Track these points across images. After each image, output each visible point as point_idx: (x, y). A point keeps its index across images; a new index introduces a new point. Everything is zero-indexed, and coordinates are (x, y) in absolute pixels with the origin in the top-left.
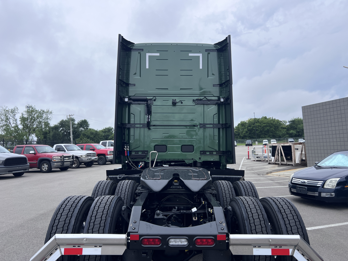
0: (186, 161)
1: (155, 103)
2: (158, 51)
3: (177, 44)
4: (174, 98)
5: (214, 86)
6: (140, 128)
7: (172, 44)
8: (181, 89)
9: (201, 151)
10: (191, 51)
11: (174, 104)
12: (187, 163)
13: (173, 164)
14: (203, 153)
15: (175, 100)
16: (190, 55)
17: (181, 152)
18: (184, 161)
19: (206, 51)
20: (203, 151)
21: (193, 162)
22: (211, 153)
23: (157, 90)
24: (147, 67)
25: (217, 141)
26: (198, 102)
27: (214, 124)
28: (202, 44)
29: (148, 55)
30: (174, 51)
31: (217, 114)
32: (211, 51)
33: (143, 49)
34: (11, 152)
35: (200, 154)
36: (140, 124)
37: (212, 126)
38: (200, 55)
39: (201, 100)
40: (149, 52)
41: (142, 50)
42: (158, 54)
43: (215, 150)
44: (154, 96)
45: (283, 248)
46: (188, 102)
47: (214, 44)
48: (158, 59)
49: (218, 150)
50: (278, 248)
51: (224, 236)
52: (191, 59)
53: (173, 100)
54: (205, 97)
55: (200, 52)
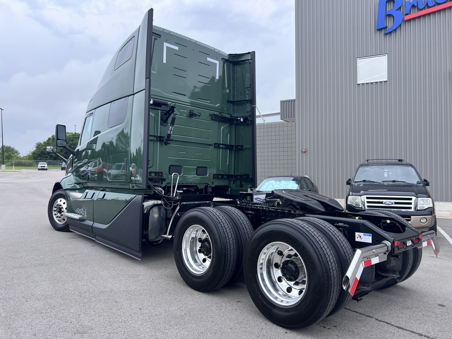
0: (198, 186)
2: (176, 44)
4: (192, 108)
5: (227, 102)
6: (154, 141)
9: (214, 175)
10: (209, 55)
12: (199, 189)
13: (185, 189)
15: (193, 111)
16: (209, 59)
17: (196, 175)
18: (196, 186)
19: (222, 60)
22: (223, 177)
23: (174, 94)
24: (165, 61)
25: (228, 164)
27: (226, 144)
28: (219, 51)
29: (166, 45)
30: (193, 50)
31: (228, 134)
32: (227, 61)
33: (161, 35)
36: (154, 136)
37: (224, 147)
38: (217, 62)
39: (217, 115)
40: (167, 41)
42: (177, 48)
43: (225, 174)
44: (173, 102)
48: (176, 54)
49: (228, 174)
52: (208, 64)
53: (191, 110)
54: (220, 113)
55: (217, 59)
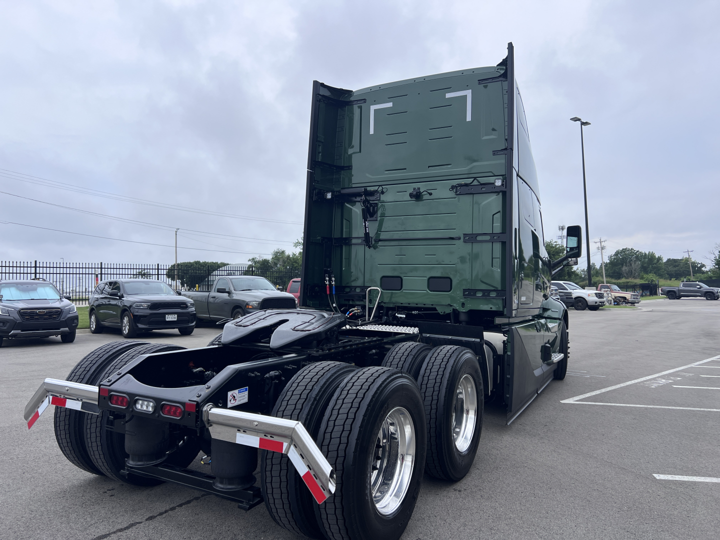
0: (437, 308)
1: (383, 198)
2: (390, 99)
3: (424, 78)
4: (416, 186)
5: (494, 154)
6: (359, 245)
7: (414, 80)
8: (429, 167)
9: (465, 290)
10: (449, 89)
11: (417, 196)
12: (441, 314)
13: (415, 313)
14: (470, 293)
15: (419, 189)
16: (448, 95)
17: (427, 291)
18: (435, 309)
19: (479, 84)
20: (469, 289)
21: (451, 311)
22: (486, 294)
23: (387, 172)
24: (372, 132)
25: (499, 270)
26: (461, 190)
27: (493, 233)
28: (473, 70)
29: (373, 108)
30: (419, 94)
31: (499, 213)
32: (490, 80)
34: (278, 289)
35: (464, 295)
36: (358, 237)
37: (488, 238)
38: (468, 93)
39: (466, 185)
40: (375, 102)
41: (364, 100)
42: (390, 105)
43: (493, 289)
44: (380, 186)
45: (276, 439)
46: (442, 191)
47: (498, 65)
48: (390, 113)
49: (500, 289)
50: (269, 438)
51: (193, 405)
52: (449, 104)
53: (414, 189)
54: (475, 178)
55: (467, 87)
